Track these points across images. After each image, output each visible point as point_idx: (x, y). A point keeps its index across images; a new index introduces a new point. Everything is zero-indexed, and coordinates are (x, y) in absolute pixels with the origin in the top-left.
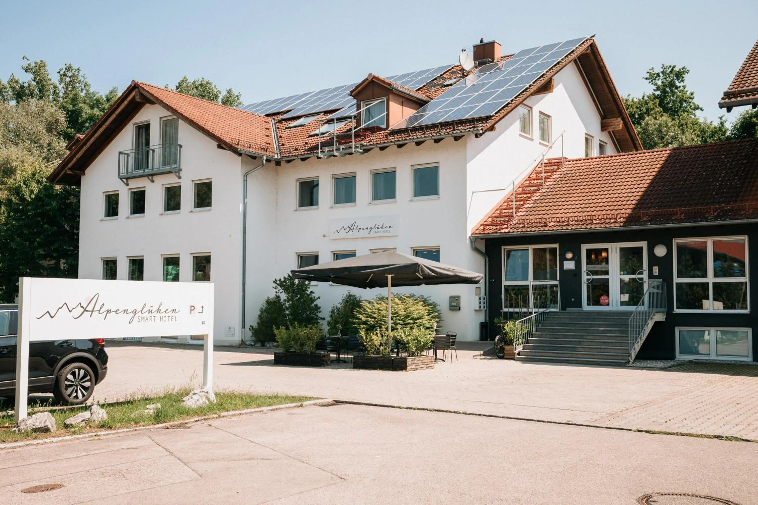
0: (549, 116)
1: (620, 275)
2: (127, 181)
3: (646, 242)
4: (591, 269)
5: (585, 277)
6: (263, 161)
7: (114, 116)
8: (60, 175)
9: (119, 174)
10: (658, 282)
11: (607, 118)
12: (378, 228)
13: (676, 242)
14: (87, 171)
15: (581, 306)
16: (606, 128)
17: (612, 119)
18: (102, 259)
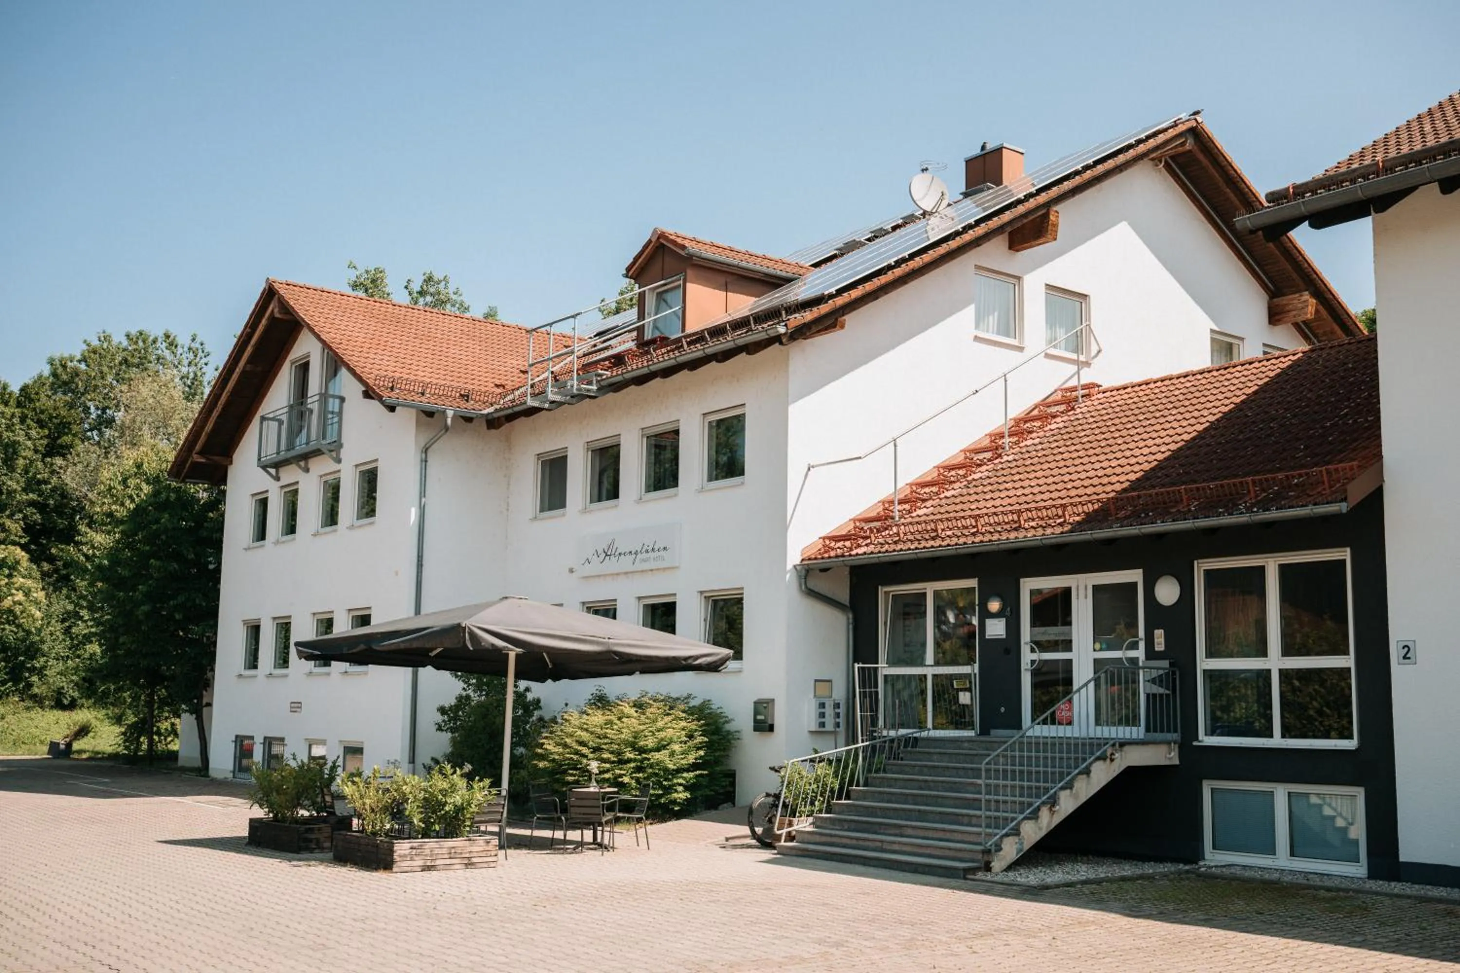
0: (1086, 296)
1: (1095, 650)
2: (277, 472)
3: (1140, 571)
4: (1040, 638)
5: (1028, 657)
6: (446, 421)
7: (249, 350)
8: (188, 465)
9: (259, 460)
10: (1158, 669)
11: (1284, 295)
12: (647, 551)
13: (1201, 567)
14: (236, 456)
15: (1018, 726)
16: (1277, 317)
17: (1291, 297)
18: (245, 622)
